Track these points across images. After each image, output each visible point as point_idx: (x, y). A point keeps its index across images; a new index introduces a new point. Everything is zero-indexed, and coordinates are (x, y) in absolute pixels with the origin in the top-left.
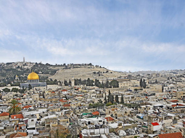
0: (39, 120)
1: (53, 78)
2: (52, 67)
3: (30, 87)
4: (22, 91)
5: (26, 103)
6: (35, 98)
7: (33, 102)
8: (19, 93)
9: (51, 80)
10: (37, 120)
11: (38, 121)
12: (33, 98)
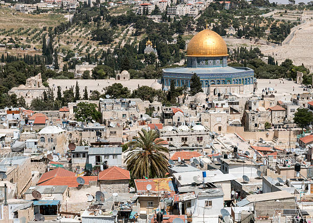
0: (229, 206)
1: (279, 53)
2: (276, 11)
3: (196, 84)
4: (170, 98)
5: (184, 139)
6: (213, 124)
7: (207, 139)
8: (160, 104)
9: (271, 60)
10: (225, 205)
11: (229, 209)
12: (206, 124)
